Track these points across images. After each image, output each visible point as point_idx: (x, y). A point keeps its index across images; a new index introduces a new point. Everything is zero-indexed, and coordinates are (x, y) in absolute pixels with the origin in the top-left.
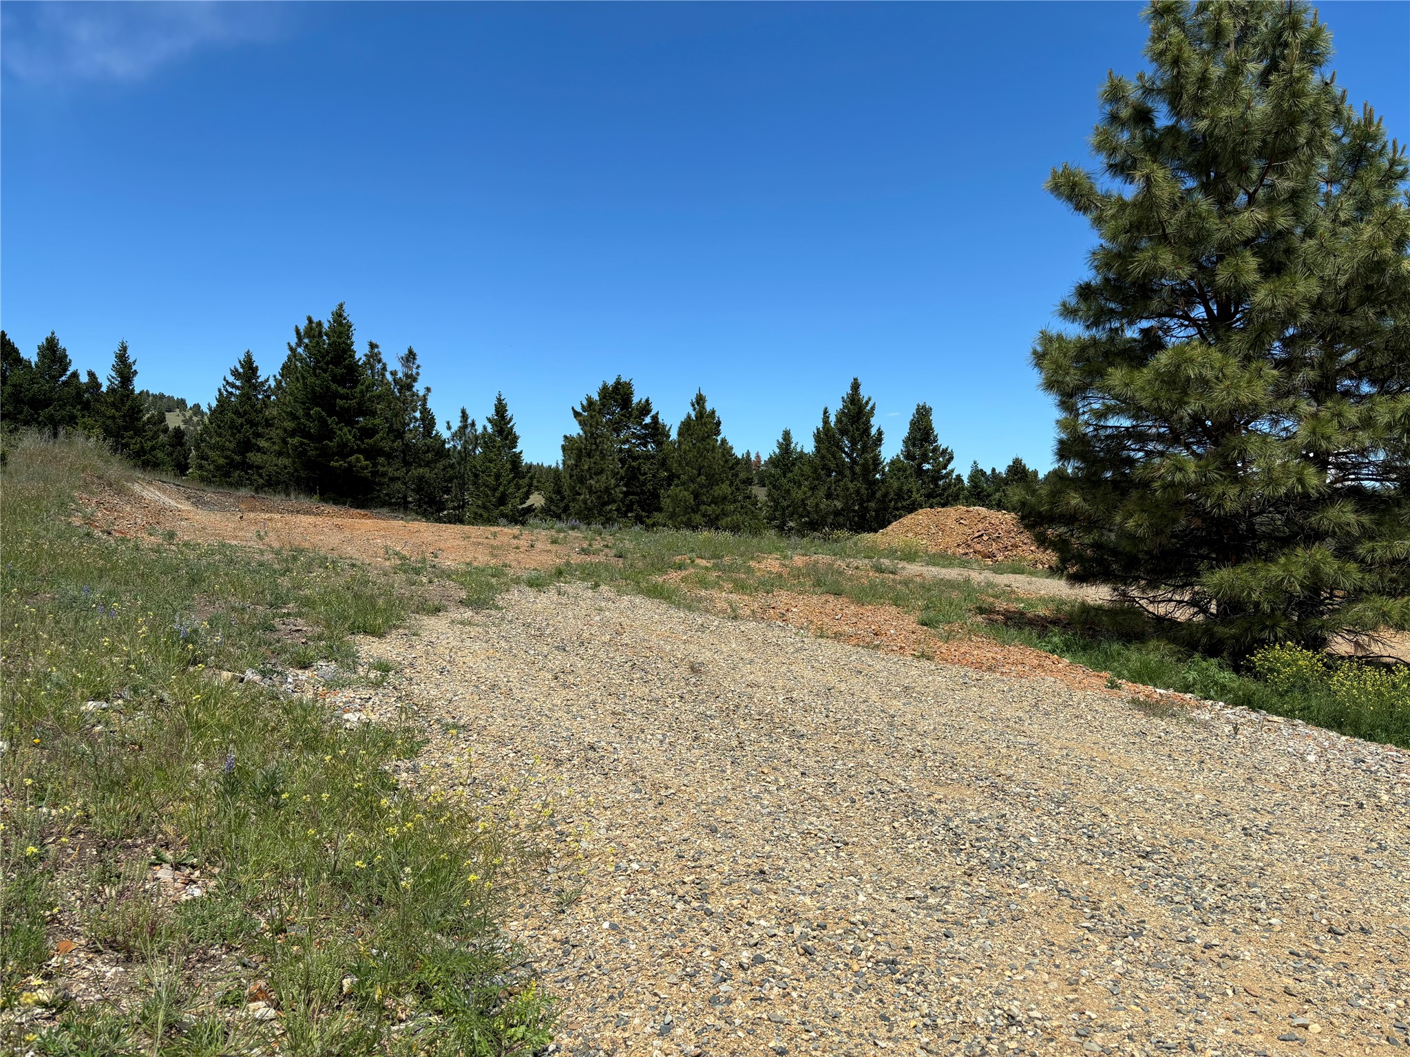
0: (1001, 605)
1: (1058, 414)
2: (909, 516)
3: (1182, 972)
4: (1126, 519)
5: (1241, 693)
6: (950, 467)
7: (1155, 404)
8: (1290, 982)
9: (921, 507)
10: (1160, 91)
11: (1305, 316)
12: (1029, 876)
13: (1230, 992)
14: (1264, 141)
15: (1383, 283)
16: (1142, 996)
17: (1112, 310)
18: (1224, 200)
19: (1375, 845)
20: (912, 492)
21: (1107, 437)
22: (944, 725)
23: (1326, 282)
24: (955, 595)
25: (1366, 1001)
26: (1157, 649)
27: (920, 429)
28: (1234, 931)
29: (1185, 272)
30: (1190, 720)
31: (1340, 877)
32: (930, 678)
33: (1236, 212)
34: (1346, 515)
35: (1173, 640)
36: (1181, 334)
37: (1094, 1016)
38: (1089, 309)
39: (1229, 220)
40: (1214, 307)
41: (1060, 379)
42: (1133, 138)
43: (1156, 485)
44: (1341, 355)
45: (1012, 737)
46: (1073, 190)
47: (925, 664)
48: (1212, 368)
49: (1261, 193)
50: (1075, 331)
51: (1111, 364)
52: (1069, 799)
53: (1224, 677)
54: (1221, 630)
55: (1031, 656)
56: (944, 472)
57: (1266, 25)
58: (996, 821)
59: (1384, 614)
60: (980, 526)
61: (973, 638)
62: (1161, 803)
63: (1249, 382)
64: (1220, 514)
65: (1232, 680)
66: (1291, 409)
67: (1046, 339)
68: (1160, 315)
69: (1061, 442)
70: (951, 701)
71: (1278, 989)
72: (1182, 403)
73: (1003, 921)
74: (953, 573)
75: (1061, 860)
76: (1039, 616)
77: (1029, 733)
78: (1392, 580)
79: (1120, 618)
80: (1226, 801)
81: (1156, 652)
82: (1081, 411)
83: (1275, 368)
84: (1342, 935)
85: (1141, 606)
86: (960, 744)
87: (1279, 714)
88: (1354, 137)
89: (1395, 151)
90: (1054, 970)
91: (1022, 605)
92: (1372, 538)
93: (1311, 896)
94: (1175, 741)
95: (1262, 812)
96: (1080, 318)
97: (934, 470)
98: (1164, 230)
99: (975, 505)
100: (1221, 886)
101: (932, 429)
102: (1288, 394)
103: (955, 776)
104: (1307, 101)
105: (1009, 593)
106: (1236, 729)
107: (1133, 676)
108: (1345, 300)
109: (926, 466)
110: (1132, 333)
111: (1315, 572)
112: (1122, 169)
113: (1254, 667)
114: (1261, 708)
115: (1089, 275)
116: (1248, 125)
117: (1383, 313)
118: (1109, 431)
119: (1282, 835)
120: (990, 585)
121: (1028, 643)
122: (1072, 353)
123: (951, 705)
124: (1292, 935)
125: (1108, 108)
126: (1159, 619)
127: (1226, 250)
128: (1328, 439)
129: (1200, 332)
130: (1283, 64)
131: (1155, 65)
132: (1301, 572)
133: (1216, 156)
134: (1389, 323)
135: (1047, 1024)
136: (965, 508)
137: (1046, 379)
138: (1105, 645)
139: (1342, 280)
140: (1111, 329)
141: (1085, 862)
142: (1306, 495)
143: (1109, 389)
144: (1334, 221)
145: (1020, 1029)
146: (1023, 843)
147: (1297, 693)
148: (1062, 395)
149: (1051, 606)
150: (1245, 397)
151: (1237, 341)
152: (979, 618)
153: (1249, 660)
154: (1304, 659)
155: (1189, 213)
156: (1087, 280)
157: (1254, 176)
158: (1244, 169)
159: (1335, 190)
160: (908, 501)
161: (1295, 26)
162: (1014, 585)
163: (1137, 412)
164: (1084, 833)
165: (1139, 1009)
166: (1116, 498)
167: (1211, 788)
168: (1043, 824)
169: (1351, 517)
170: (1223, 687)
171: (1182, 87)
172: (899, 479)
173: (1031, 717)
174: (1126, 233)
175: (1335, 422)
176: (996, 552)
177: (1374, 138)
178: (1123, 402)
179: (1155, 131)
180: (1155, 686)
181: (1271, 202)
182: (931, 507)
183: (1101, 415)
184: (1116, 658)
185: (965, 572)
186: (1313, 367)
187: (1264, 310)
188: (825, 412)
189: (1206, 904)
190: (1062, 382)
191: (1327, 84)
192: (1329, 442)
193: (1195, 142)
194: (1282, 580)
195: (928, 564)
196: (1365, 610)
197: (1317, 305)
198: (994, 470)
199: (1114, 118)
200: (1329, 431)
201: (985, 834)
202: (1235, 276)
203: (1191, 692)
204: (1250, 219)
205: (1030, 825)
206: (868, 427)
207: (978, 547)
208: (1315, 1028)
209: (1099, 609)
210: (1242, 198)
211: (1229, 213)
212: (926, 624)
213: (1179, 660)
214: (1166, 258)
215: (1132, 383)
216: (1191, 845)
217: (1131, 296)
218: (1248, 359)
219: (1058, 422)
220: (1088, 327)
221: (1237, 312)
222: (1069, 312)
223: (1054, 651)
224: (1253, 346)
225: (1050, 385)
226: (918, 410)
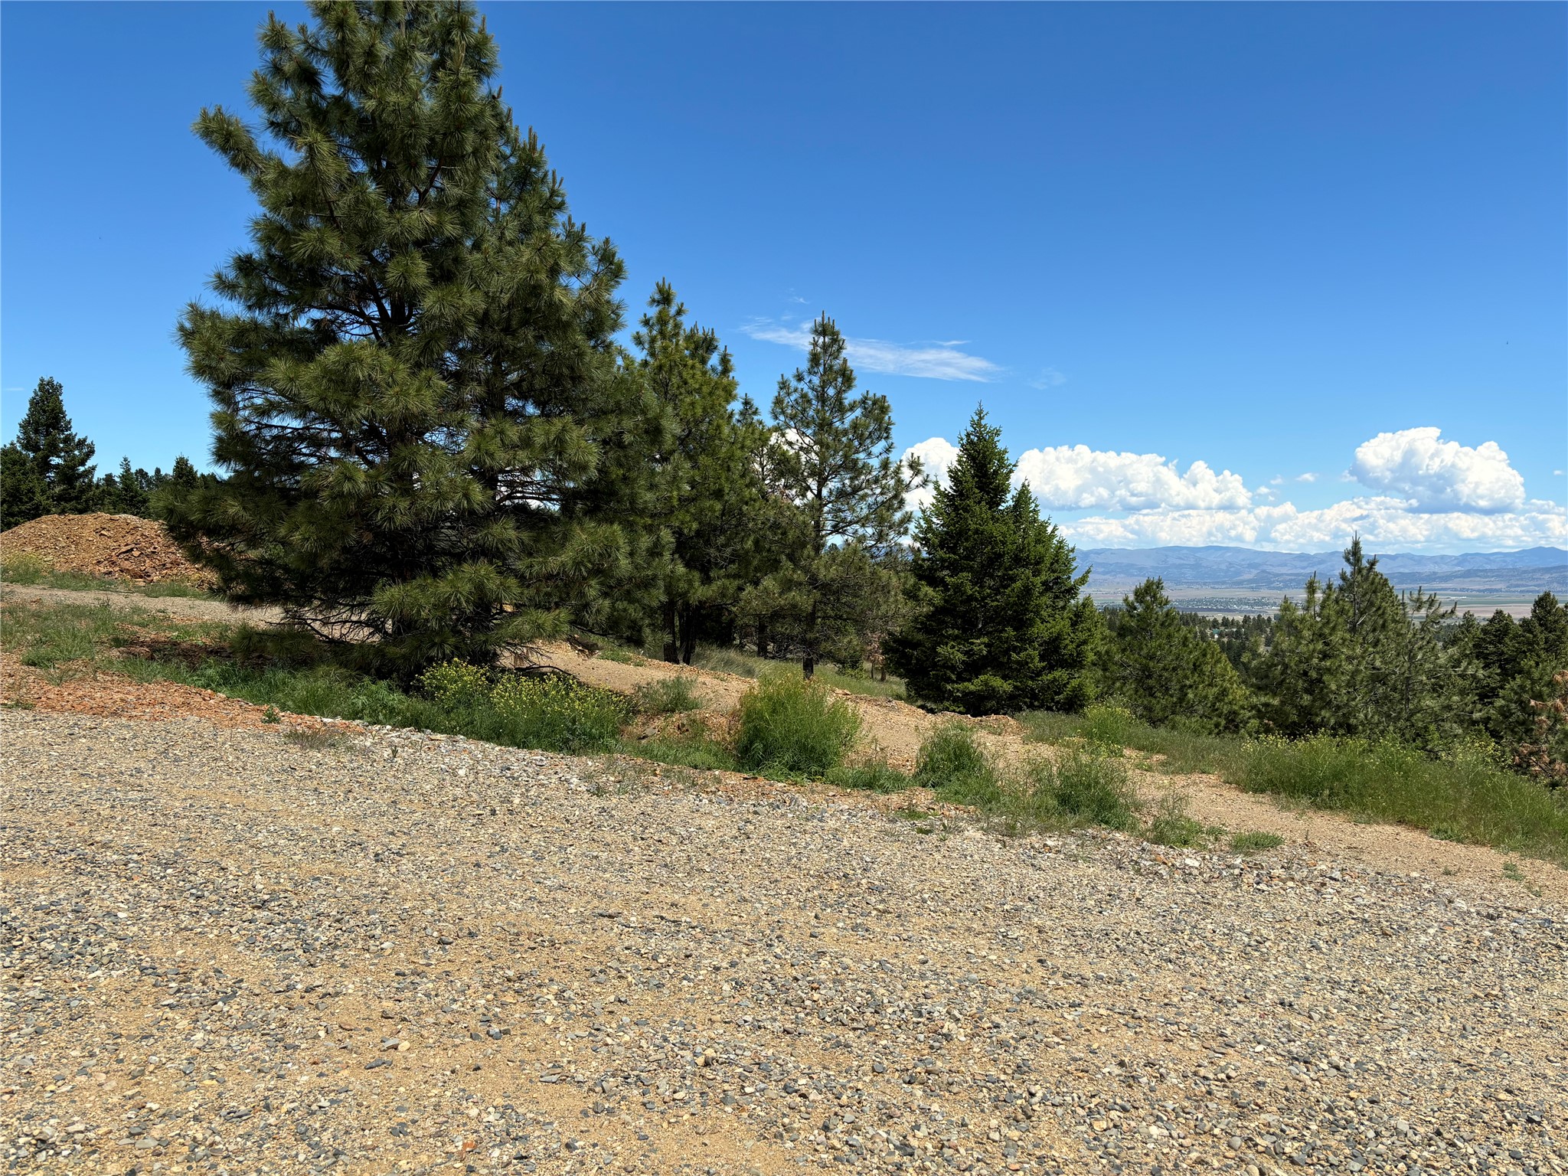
0: (149, 635)
1: (213, 407)
2: (28, 524)
3: (273, 1026)
4: (291, 531)
5: (408, 714)
6: (89, 464)
7: (321, 405)
8: (388, 1005)
9: (48, 512)
10: (324, 53)
11: (472, 330)
12: (105, 960)
13: (322, 1034)
14: (432, 139)
15: (539, 308)
16: (221, 1066)
17: (277, 293)
18: (395, 194)
19: (498, 849)
20: (33, 493)
21: (275, 438)
22: (26, 790)
23: (491, 299)
24: (82, 625)
25: (460, 1004)
26: (327, 674)
27: (44, 411)
28: (343, 965)
29: (355, 262)
30: (350, 749)
31: (459, 887)
32: (21, 733)
33: (406, 209)
34: (506, 531)
35: (344, 665)
36: (356, 331)
37: (154, 1106)
38: (249, 287)
39: (398, 216)
40: (387, 306)
41: (213, 364)
42: (297, 97)
43: (325, 494)
44: (507, 374)
45: (120, 795)
46: (227, 141)
47: (20, 714)
48: (382, 371)
49: (433, 193)
50: (233, 309)
51: (275, 354)
52: (182, 857)
53: (394, 700)
54: (393, 651)
55: (176, 694)
56: (81, 469)
57: (436, 16)
58: (74, 901)
59: (539, 627)
60: (129, 538)
61: (100, 676)
62: (293, 843)
63: (418, 390)
64: (390, 529)
65: (401, 702)
66: (459, 423)
67: (197, 314)
68: (331, 306)
69: (220, 439)
70: (44, 759)
71: (376, 1015)
72: (350, 406)
73: (58, 1024)
74: (88, 598)
75: (153, 932)
76: (196, 646)
77: (146, 786)
78: (548, 594)
79: (287, 643)
80: (364, 829)
81: (324, 679)
82: (241, 405)
83: (444, 378)
84: (450, 943)
85: (313, 629)
86: (44, 813)
87: (442, 732)
88: (520, 158)
89: (554, 182)
90: (115, 1066)
91: (176, 634)
92: (530, 555)
93: (429, 911)
94: (327, 772)
95: (399, 834)
96: (240, 296)
97: (66, 466)
98: (332, 212)
99: (125, 513)
100: (338, 921)
101: (63, 413)
102: (457, 407)
103: (27, 853)
104: (473, 110)
105: (162, 620)
106: (395, 752)
107: (299, 707)
108: (509, 319)
109: (55, 460)
110: (302, 322)
111: (480, 587)
112: (282, 129)
113: (423, 687)
114: (427, 728)
115: (252, 248)
116: (415, 117)
117: (541, 338)
118: (275, 432)
119: (413, 854)
120: (136, 610)
121: (176, 678)
122: (229, 335)
123: (44, 764)
124: (402, 955)
125: (269, 56)
126: (332, 641)
127: (398, 246)
128: (491, 455)
129: (375, 332)
130: (449, 63)
131: (319, 20)
132: (468, 587)
133: (385, 143)
134: (546, 348)
135: (91, 1135)
136: (108, 516)
137: (195, 362)
138: (269, 675)
139: (505, 298)
140: (278, 314)
141: (186, 929)
142: (472, 512)
143: (273, 383)
144: (500, 239)
145: (51, 1152)
146: (106, 923)
147: (462, 709)
148: (219, 383)
149: (215, 633)
150: (414, 405)
151: (409, 346)
152: (115, 652)
153: (419, 680)
154: (469, 674)
155: (358, 198)
156: (247, 252)
157: (423, 174)
158: (413, 165)
159: (504, 208)
160: (28, 506)
161: (463, 26)
162: (170, 610)
163: (302, 412)
164: (192, 894)
165: (214, 1082)
166: (283, 507)
167: (352, 817)
168: (139, 894)
169: (512, 534)
170: (392, 710)
171: (348, 56)
172: (14, 474)
173: (154, 767)
174: (289, 205)
175: (498, 439)
176: (150, 570)
177: (537, 164)
178: (290, 399)
179: (323, 97)
180: (323, 715)
181: (440, 205)
182: (63, 512)
183: (263, 412)
184: (281, 688)
185: (102, 596)
186: (479, 384)
187: (433, 318)
189: (317, 945)
190: (216, 369)
191: (494, 97)
192: (493, 459)
193: (366, 123)
194: (449, 598)
195: (52, 587)
196: (523, 624)
197: (483, 320)
198: (158, 471)
199: (277, 69)
200: (492, 448)
201: (53, 920)
202: (405, 276)
203: (360, 718)
204: (419, 219)
205: (121, 898)
207: (126, 565)
208: (405, 1045)
209: (263, 635)
210: (414, 197)
211: (400, 208)
212: (34, 664)
213: (350, 685)
214: (333, 244)
215: (297, 378)
216: (317, 883)
217: (300, 280)
218: (418, 365)
219: (213, 415)
220: (250, 308)
221: (411, 315)
222: (224, 286)
223: (209, 685)
224: (422, 353)
225: (201, 370)
226: (42, 386)
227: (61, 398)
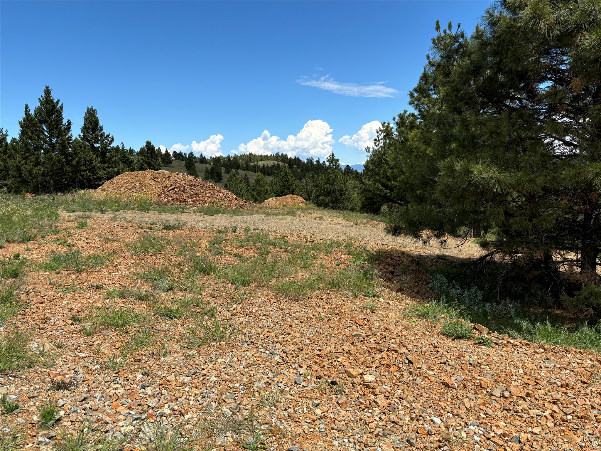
27: (91, 123)
56: (108, 148)
60: (168, 182)
97: (102, 147)
101: (98, 123)
109: (97, 145)
160: (91, 167)
176: (187, 199)
188: (26, 107)
206: (60, 119)
226: (88, 110)
227: (97, 116)
